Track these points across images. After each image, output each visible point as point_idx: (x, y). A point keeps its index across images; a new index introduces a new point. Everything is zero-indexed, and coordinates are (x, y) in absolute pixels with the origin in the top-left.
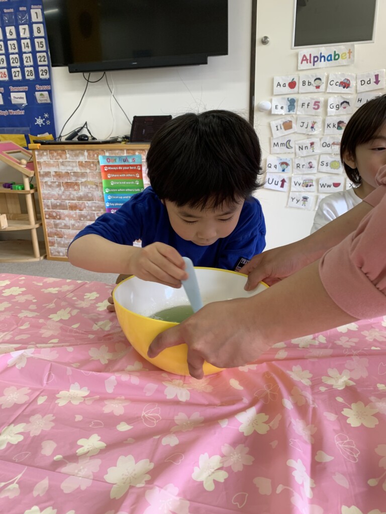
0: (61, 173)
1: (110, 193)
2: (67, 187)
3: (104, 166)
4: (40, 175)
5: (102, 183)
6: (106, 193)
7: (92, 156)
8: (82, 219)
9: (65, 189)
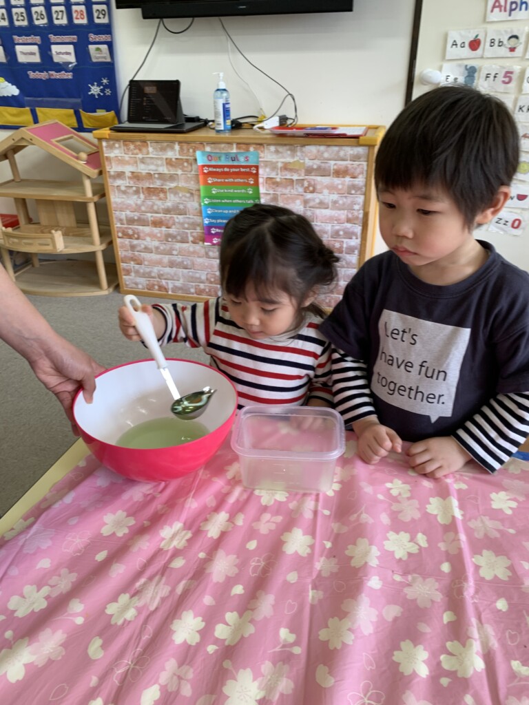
0: (139, 174)
1: (211, 205)
2: (149, 194)
3: (203, 166)
4: (110, 176)
5: (199, 190)
6: (205, 204)
7: (185, 152)
8: (170, 240)
9: (145, 197)
